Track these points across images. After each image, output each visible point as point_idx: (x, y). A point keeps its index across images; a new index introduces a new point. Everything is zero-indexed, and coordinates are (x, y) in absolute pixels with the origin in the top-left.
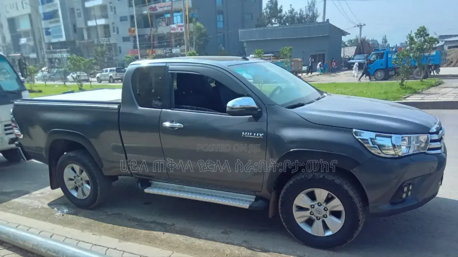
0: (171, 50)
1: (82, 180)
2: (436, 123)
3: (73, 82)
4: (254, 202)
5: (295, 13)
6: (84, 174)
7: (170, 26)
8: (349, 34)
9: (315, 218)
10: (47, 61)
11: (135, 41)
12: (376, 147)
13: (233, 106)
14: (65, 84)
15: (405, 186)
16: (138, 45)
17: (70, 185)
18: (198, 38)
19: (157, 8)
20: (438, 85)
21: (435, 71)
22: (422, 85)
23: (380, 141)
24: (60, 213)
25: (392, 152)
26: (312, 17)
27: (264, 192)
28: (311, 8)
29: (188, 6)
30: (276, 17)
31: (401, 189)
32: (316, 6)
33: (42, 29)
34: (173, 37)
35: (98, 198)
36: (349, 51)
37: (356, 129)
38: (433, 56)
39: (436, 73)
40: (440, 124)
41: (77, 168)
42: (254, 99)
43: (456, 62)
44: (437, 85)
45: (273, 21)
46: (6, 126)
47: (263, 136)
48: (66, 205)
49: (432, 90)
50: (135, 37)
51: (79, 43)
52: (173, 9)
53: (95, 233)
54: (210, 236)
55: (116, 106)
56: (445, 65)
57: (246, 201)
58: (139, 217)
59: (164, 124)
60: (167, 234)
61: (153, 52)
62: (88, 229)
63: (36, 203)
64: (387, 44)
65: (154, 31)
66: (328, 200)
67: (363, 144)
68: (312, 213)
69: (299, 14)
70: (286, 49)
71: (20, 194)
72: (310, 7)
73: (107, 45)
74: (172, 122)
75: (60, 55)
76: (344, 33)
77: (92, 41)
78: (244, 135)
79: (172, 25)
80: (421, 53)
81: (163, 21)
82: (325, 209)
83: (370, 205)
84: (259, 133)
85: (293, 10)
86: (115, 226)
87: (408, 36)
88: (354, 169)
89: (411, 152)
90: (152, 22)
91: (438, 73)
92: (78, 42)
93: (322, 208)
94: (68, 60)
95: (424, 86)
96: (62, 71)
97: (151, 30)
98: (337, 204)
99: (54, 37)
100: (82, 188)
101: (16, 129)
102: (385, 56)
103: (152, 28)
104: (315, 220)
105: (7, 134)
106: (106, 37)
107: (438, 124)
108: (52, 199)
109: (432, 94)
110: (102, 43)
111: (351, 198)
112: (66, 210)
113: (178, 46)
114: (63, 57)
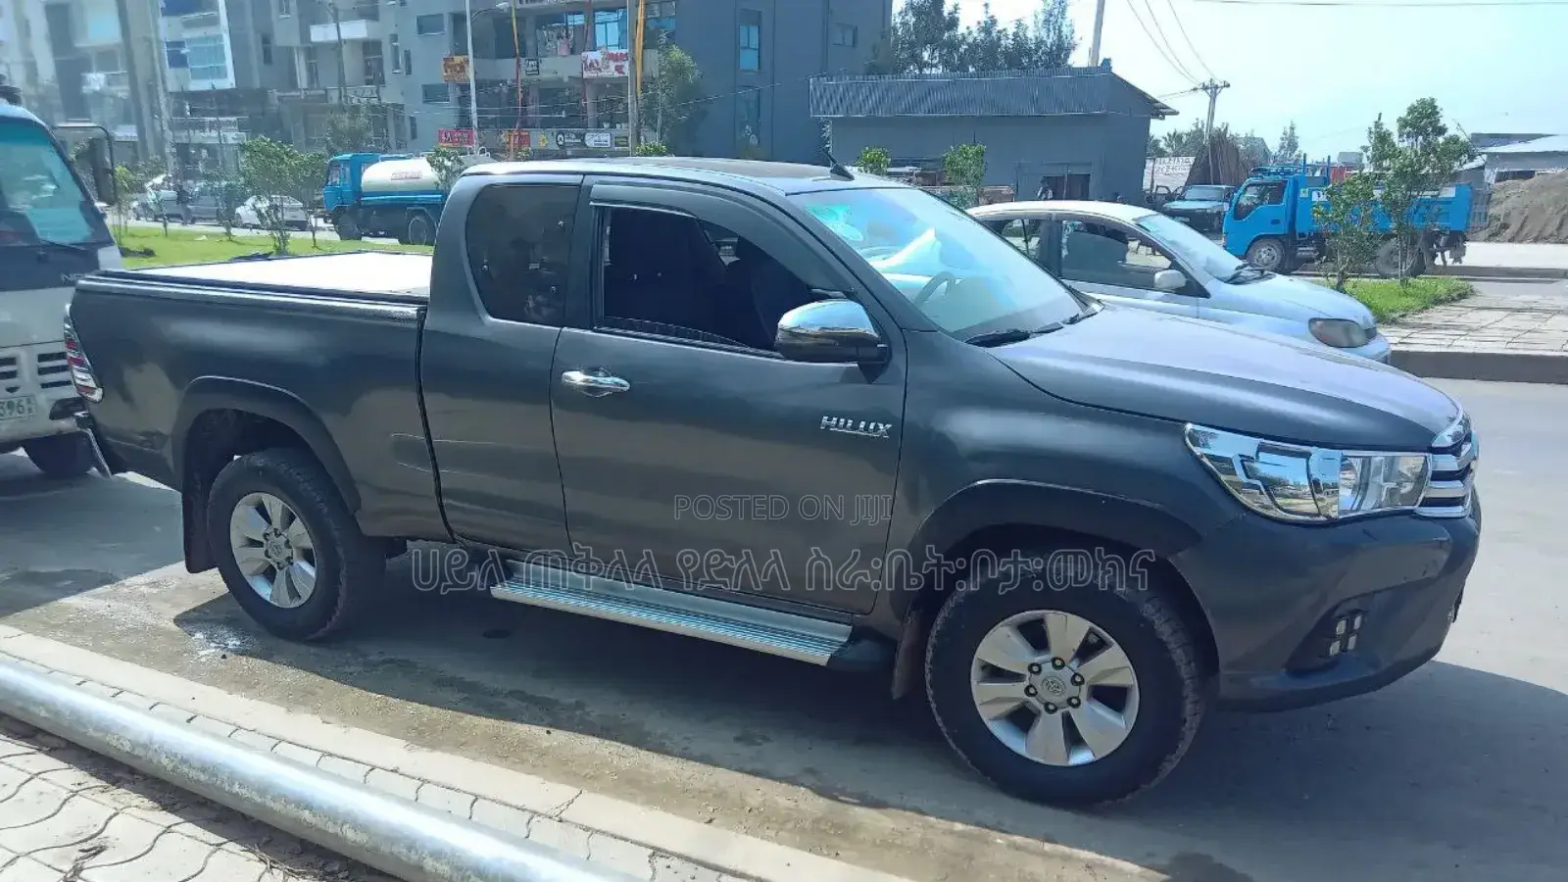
0: (581, 136)
1: (290, 547)
2: (1452, 420)
3: (255, 227)
4: (844, 645)
5: (998, 32)
6: (298, 527)
7: (584, 54)
8: (1175, 113)
9: (1041, 707)
10: (172, 153)
11: (464, 100)
12: (1258, 488)
13: (799, 327)
14: (228, 234)
15: (1340, 617)
16: (474, 116)
17: (248, 561)
18: (673, 102)
20: (1456, 300)
21: (1447, 254)
22: (1406, 294)
23: (1272, 465)
24: (214, 650)
25: (1308, 506)
26: (1054, 48)
27: (883, 616)
28: (1051, 19)
30: (934, 42)
31: (1326, 626)
32: (1069, 13)
33: (159, 41)
34: (589, 92)
35: (340, 604)
36: (1171, 171)
37: (1197, 424)
38: (1448, 202)
39: (1452, 260)
40: (1466, 423)
41: (275, 505)
42: (866, 309)
43: (1519, 225)
44: (1453, 300)
45: (926, 55)
46: (42, 358)
47: (889, 432)
48: (233, 624)
49: (1437, 315)
50: (465, 87)
51: (280, 99)
53: (327, 719)
54: (696, 748)
55: (411, 311)
56: (1484, 234)
57: (822, 641)
58: (470, 676)
59: (568, 378)
60: (560, 736)
61: (523, 140)
62: (305, 704)
63: (138, 614)
64: (1297, 152)
65: (530, 69)
66: (1088, 650)
67: (1215, 473)
68: (1032, 691)
69: (1011, 37)
70: (964, 153)
71: (85, 582)
72: (1051, 15)
73: (372, 109)
74: (592, 370)
75: (214, 134)
76: (1159, 110)
77: (323, 92)
78: (828, 427)
79: (588, 53)
80: (1409, 189)
81: (559, 37)
82: (1077, 680)
83: (1224, 672)
84: (876, 421)
85: (993, 22)
86: (392, 700)
87: (1373, 130)
88: (1180, 554)
89: (1368, 506)
90: (522, 45)
91: (1458, 259)
92: (275, 94)
93: (1066, 674)
94: (243, 151)
95: (1409, 301)
96: (220, 189)
97: (519, 66)
98: (1114, 665)
99: (199, 75)
100: (288, 576)
101: (79, 371)
102: (1288, 191)
103: (523, 60)
104: (1040, 712)
105: (45, 386)
106: (368, 82)
107: (1460, 423)
108: (189, 603)
109: (1435, 328)
110: (355, 101)
111: (1162, 646)
112: (233, 642)
113: (606, 125)
114: (223, 142)
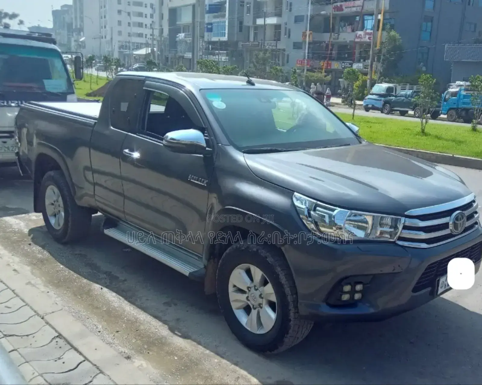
0: (351, 64)
7: (357, 32)
18: (389, 52)
19: (344, 7)
29: (384, 7)
33: (204, 23)
34: (357, 47)
51: (242, 45)
52: (364, 11)
61: (328, 65)
65: (335, 37)
73: (273, 50)
75: (217, 57)
79: (359, 32)
81: (349, 25)
90: (333, 27)
92: (240, 44)
97: (331, 36)
99: (215, 35)
103: (333, 34)
106: (274, 40)
110: (267, 47)
113: (362, 60)
114: (220, 60)
